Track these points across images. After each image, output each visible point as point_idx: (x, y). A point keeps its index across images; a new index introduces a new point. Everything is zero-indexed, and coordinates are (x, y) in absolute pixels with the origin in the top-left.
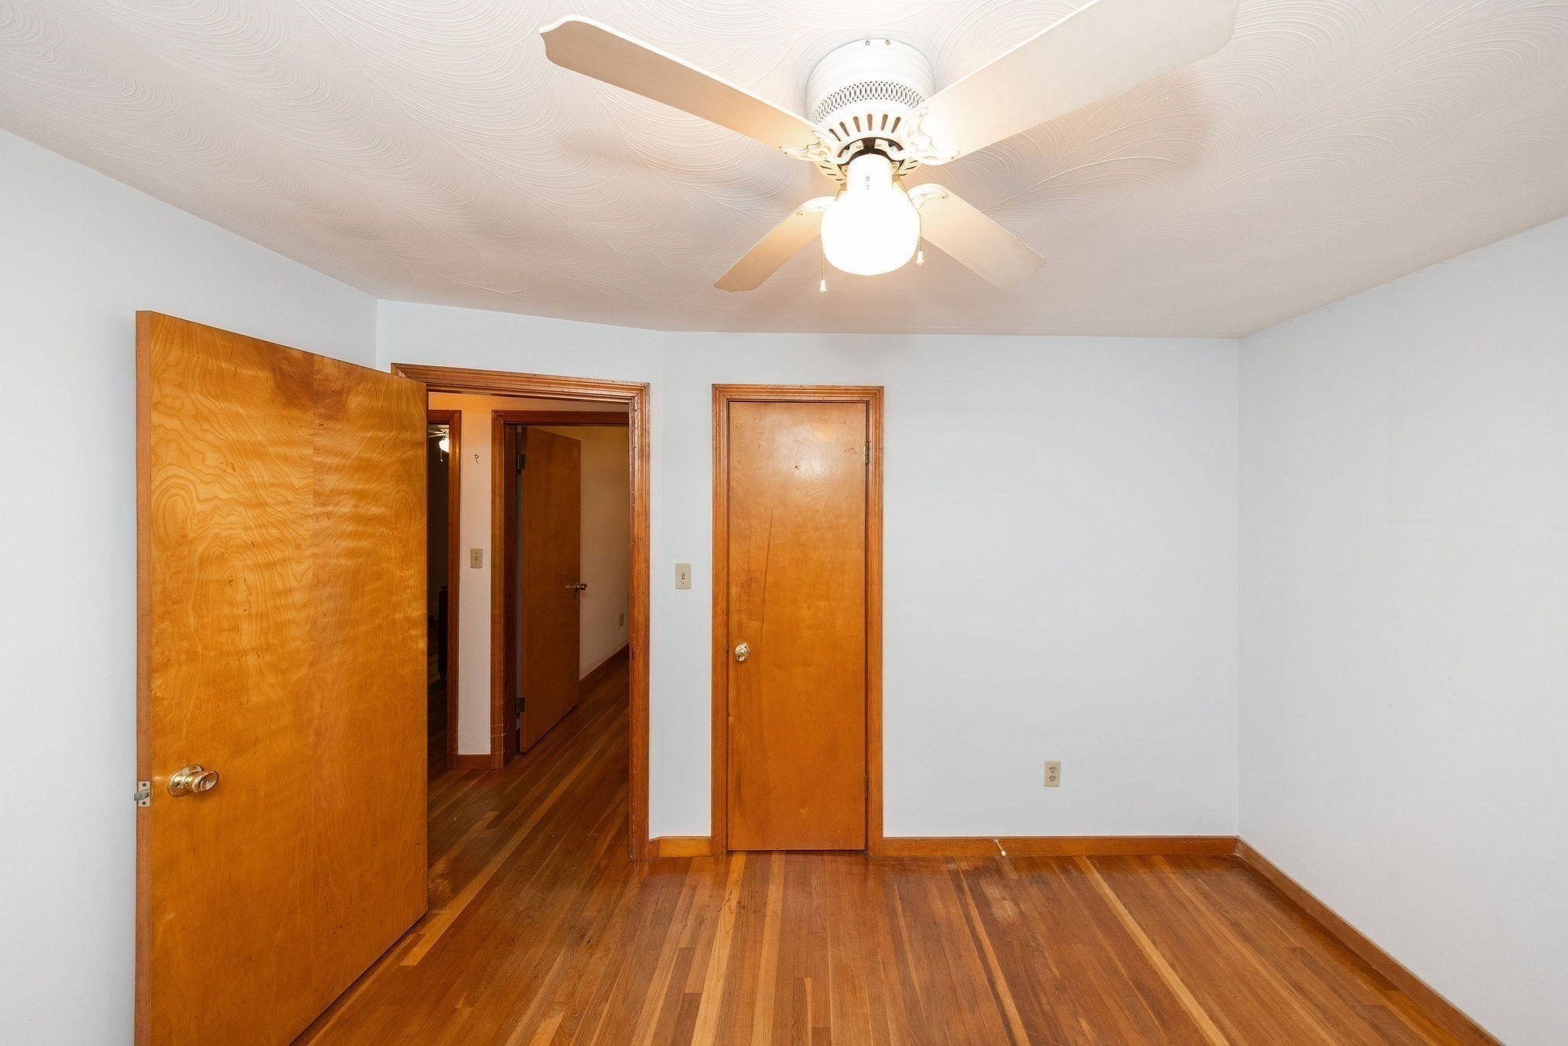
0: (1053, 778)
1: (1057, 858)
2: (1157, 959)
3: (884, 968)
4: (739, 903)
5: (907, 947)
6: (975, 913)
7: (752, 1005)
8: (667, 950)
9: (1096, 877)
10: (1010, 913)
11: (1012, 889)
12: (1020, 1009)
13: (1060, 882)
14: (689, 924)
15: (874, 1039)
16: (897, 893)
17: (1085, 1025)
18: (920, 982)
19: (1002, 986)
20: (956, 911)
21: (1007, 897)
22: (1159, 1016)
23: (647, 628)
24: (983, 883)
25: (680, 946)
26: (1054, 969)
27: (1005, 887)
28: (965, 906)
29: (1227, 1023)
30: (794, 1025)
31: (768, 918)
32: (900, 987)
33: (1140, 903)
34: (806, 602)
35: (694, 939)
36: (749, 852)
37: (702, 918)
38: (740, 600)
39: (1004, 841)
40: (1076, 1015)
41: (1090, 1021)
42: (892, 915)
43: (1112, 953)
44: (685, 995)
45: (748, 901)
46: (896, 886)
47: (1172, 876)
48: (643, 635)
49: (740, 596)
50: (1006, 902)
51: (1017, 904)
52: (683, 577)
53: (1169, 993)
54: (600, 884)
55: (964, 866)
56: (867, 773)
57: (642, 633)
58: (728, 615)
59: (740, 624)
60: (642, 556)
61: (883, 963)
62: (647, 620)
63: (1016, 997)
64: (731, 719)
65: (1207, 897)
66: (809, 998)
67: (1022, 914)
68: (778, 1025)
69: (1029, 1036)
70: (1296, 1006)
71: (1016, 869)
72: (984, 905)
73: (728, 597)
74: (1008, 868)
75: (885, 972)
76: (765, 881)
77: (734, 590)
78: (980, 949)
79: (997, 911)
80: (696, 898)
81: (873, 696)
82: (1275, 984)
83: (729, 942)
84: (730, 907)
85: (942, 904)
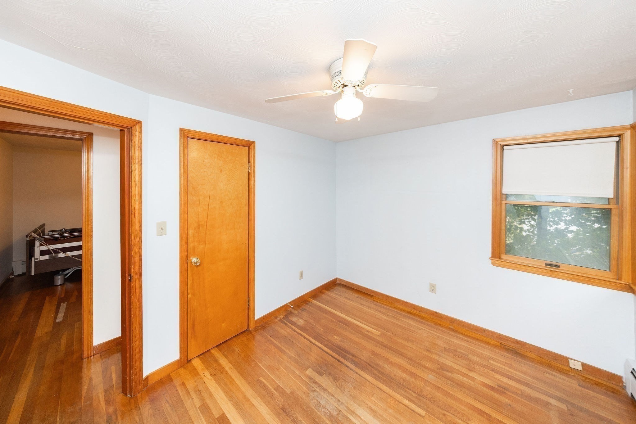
0: (301, 277)
1: (303, 302)
2: (338, 313)
3: (281, 358)
4: (211, 375)
5: (283, 348)
6: (294, 327)
7: (248, 400)
8: (191, 413)
9: (315, 302)
10: (303, 322)
11: (298, 316)
12: (321, 343)
13: (307, 307)
14: (194, 397)
15: (294, 378)
16: (268, 336)
17: (335, 337)
18: (294, 354)
19: (313, 341)
20: (289, 330)
21: (299, 318)
22: (346, 325)
23: (141, 260)
24: (290, 318)
25: (198, 406)
26: (321, 329)
27: (296, 316)
28: (290, 327)
29: (357, 319)
30: (267, 393)
31: (229, 371)
32: (289, 359)
33: (327, 303)
34: (225, 232)
35: (202, 399)
36: (199, 356)
37: (199, 391)
38: (194, 236)
39: (290, 303)
40: (332, 336)
41: (336, 335)
42: (272, 343)
43: (330, 318)
44: (217, 419)
45: (215, 372)
46: (266, 334)
47: (329, 293)
48: (138, 265)
49: (194, 234)
50: (299, 320)
51: (303, 319)
52: (162, 229)
53: (345, 319)
54: (119, 418)
55: (281, 317)
56: (248, 297)
57: (138, 264)
58: (187, 245)
59: (194, 248)
60: (137, 220)
61: (280, 357)
62: (140, 257)
63: (318, 341)
64: (189, 296)
65: (337, 294)
66: (266, 382)
67: (305, 321)
68: (262, 397)
69: (327, 348)
70: (365, 308)
71: (296, 310)
72: (294, 324)
73: (187, 236)
74: (293, 311)
75: (282, 359)
76: (216, 361)
77: (191, 232)
78: (302, 336)
79: (299, 324)
80: (188, 387)
81: (251, 266)
82: (359, 306)
83: (220, 390)
84: (208, 379)
85: (284, 330)
